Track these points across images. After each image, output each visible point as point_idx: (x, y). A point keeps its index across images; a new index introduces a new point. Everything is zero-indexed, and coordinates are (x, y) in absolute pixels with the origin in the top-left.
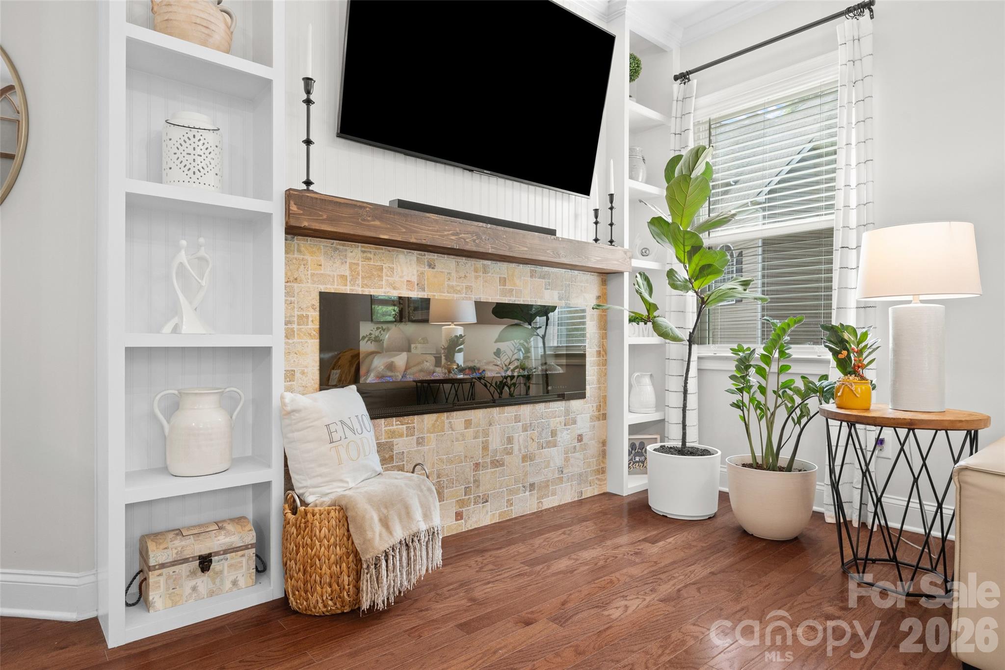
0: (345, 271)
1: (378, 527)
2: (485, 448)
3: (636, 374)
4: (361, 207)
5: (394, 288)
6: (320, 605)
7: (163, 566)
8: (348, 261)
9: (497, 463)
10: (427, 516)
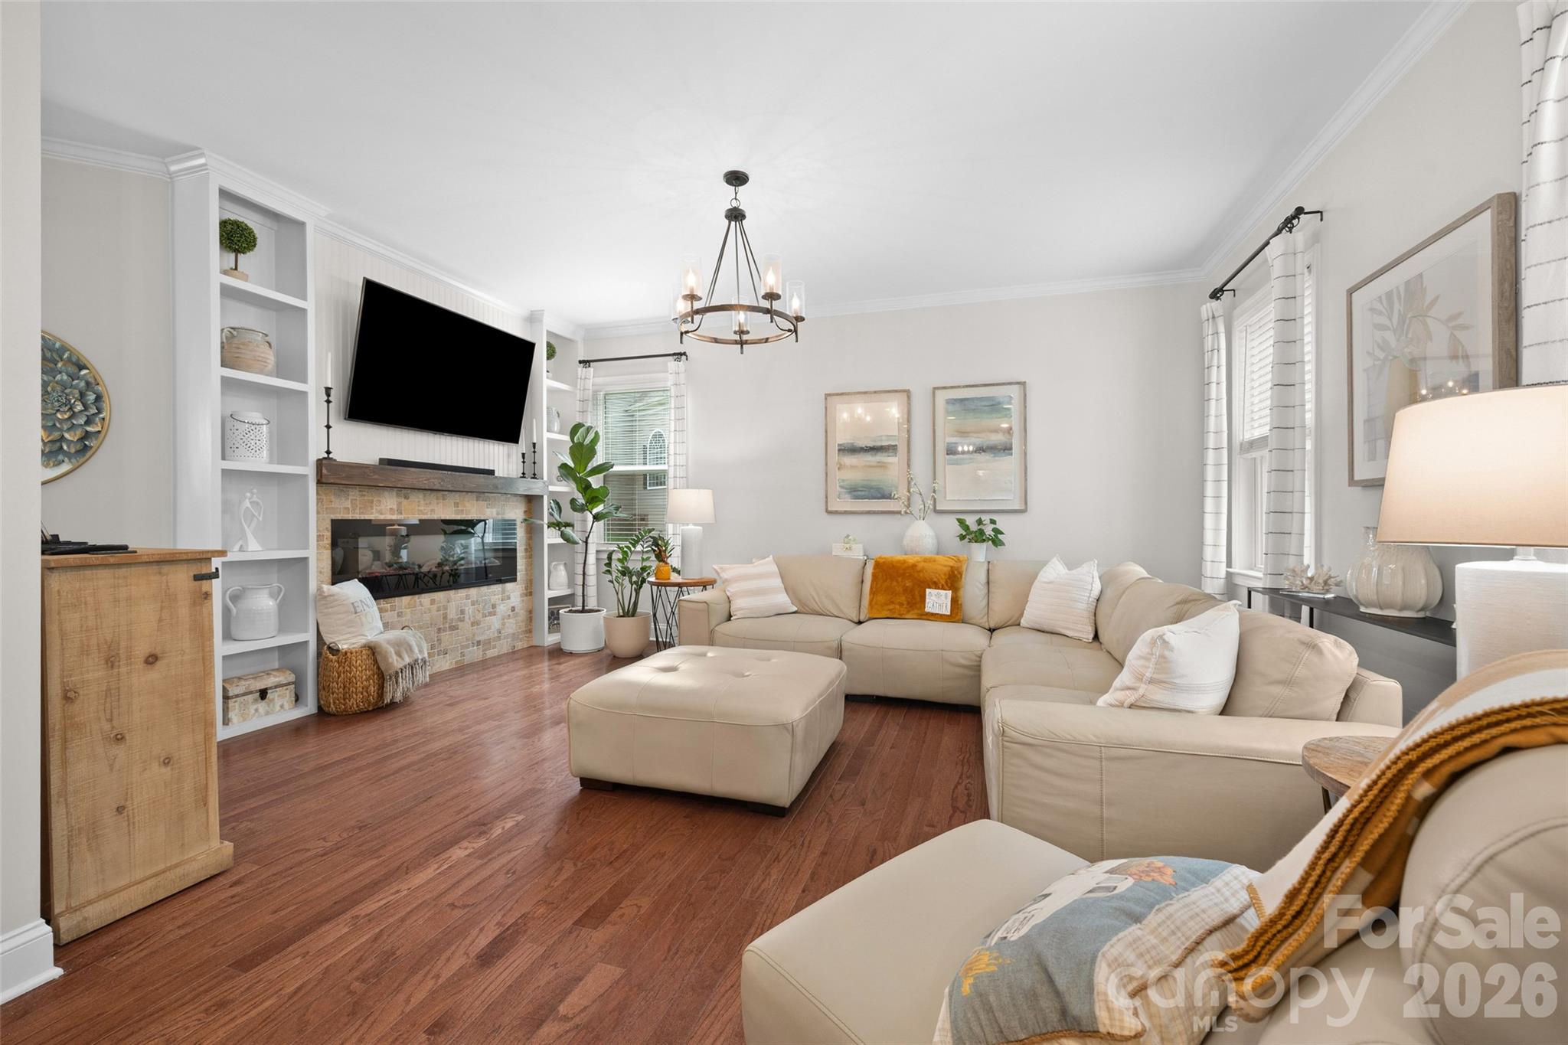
0: (348, 504)
1: (395, 657)
2: (445, 617)
3: (554, 563)
4: (366, 468)
5: (381, 514)
6: (355, 706)
7: (237, 696)
8: (350, 498)
9: (453, 628)
10: (421, 651)
